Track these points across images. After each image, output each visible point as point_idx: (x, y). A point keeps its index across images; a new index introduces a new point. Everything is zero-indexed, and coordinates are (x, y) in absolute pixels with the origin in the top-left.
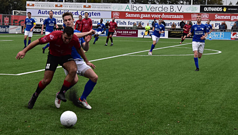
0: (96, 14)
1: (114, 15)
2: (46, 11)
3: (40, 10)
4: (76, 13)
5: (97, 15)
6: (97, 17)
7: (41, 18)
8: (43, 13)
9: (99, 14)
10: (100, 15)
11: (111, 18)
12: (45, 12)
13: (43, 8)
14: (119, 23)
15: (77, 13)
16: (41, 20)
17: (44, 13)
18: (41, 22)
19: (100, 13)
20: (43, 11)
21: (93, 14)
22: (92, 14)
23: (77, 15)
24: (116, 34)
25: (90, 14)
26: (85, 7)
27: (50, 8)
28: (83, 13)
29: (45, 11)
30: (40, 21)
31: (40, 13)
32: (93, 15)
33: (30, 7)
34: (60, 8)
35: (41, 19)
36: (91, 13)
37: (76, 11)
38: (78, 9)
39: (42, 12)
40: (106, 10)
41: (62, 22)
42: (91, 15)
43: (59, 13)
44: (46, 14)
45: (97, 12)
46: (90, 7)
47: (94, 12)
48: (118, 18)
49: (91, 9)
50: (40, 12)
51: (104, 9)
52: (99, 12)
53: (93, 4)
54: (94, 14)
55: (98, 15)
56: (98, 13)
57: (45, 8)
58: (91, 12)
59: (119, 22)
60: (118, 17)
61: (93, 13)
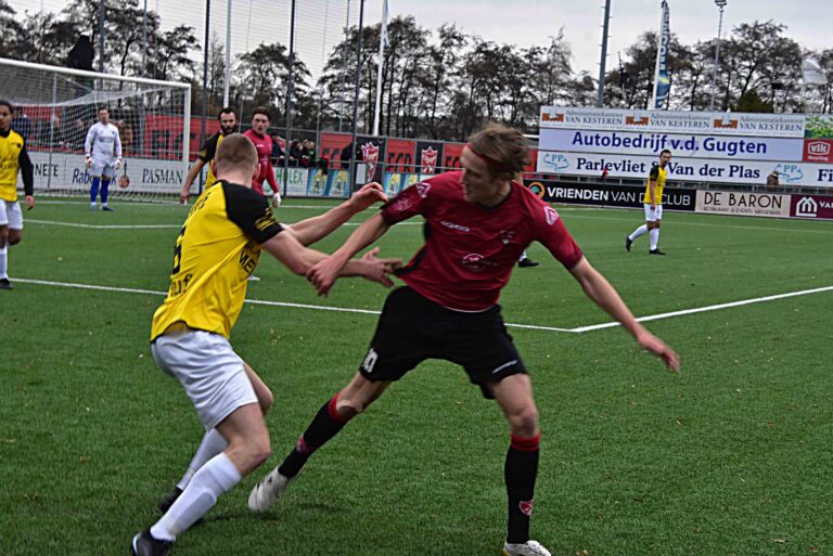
0: (754, 147)
1: (813, 150)
2: (597, 137)
3: (578, 134)
4: (688, 142)
5: (755, 150)
6: (755, 155)
7: (581, 156)
8: (589, 141)
9: (762, 148)
10: (764, 151)
11: (801, 159)
12: (594, 140)
13: (588, 126)
14: (828, 177)
15: (693, 142)
16: (579, 164)
17: (591, 143)
18: (579, 168)
19: (764, 145)
20: (589, 134)
21: (744, 147)
22: (739, 146)
23: (692, 148)
24: (815, 210)
25: (732, 147)
26: (718, 123)
27: (609, 127)
28: (712, 145)
29: (594, 134)
30: (577, 166)
31: (578, 143)
32: (742, 151)
33: (551, 124)
34: (641, 127)
35: (579, 160)
36: (736, 144)
37: (690, 138)
38: (695, 130)
39: (586, 138)
40: (788, 134)
41: (642, 171)
42: (735, 150)
43: (637, 143)
44: (597, 144)
45: (756, 142)
46: (733, 124)
47: (747, 141)
48: (823, 162)
49: (738, 131)
50: (578, 138)
51: (778, 133)
52: (761, 141)
53: (745, 115)
54: (748, 148)
55: (758, 151)
56: (759, 145)
57: (595, 126)
58: (738, 140)
59: (828, 174)
60: (826, 159)
61: (742, 143)
